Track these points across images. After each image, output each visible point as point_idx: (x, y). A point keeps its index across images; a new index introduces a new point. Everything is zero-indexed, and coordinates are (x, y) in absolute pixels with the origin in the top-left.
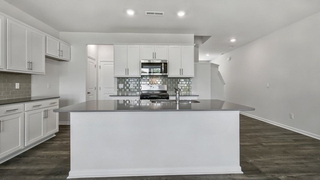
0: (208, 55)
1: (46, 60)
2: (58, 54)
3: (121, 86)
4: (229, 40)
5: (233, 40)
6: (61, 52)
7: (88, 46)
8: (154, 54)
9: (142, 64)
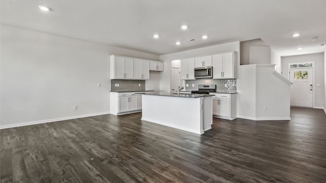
1: (150, 72)
2: (156, 68)
3: (187, 85)
6: (158, 67)
7: (172, 61)
8: (203, 63)
9: (195, 70)
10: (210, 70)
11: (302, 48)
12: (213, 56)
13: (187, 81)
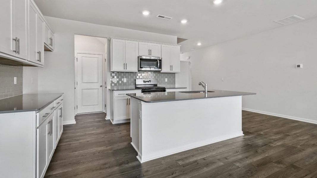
2: (49, 43)
3: (115, 80)
4: (197, 44)
5: (199, 44)
7: (75, 36)
8: (150, 51)
9: (140, 59)
10: (160, 62)
12: (162, 45)
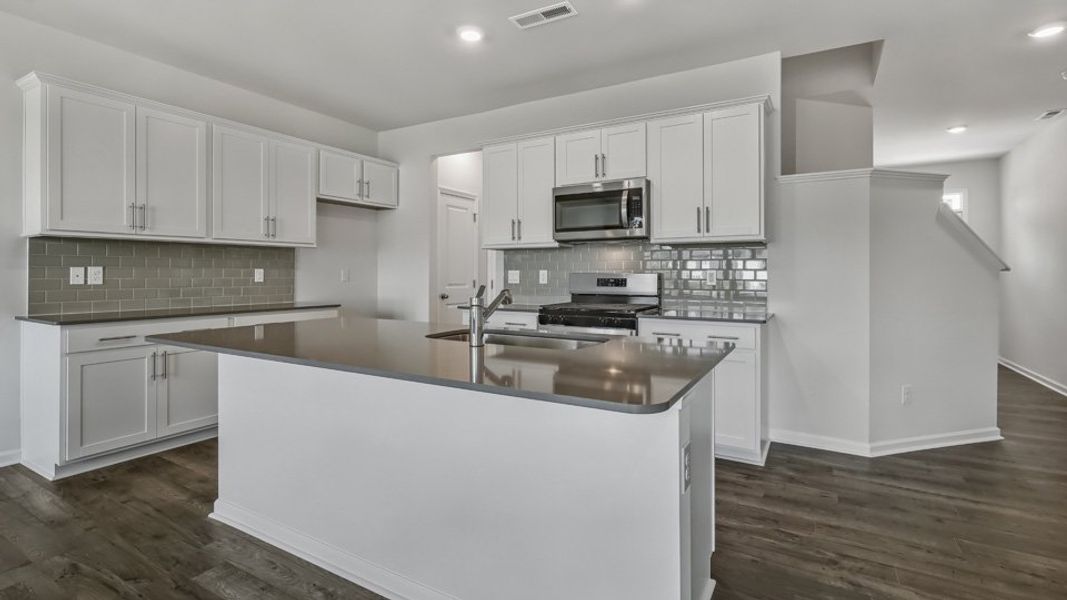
0: (958, 130)
1: (318, 209)
2: (356, 190)
3: (514, 277)
6: (365, 186)
7: (440, 160)
8: (600, 160)
9: (558, 199)
10: (635, 198)
11: (965, 126)
12: (649, 123)
13: (513, 256)
